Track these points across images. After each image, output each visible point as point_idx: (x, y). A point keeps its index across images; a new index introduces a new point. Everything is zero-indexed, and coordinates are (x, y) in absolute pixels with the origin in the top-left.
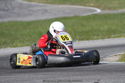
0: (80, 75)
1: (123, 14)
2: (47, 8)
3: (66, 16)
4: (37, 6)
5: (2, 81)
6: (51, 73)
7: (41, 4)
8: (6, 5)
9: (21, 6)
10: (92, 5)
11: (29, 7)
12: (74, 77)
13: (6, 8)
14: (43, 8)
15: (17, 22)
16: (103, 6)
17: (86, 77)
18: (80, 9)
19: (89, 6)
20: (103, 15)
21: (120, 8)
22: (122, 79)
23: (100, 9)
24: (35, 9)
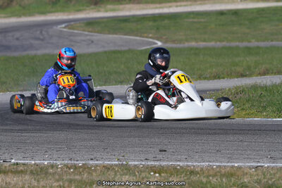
0: (139, 137)
1: (191, 49)
2: (93, 38)
3: (117, 48)
4: (81, 35)
5: (28, 141)
6: (97, 131)
7: (86, 33)
8: (41, 32)
9: (60, 35)
10: (151, 35)
11: (70, 36)
13: (41, 37)
14: (88, 37)
16: (164, 37)
17: (147, 140)
18: (136, 40)
19: (146, 37)
21: (187, 40)
22: (199, 146)
23: (161, 41)
24: (79, 38)
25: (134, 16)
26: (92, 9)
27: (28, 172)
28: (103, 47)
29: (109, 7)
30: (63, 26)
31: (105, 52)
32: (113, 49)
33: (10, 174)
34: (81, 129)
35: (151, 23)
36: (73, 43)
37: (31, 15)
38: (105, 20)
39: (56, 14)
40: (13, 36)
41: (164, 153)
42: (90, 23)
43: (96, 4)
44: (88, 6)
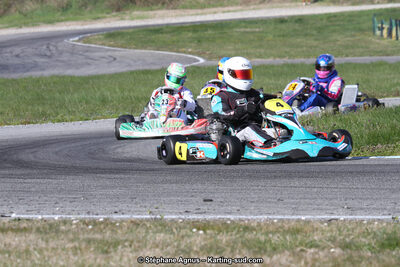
0: (177, 182)
2: (116, 54)
3: (147, 68)
4: (99, 50)
5: (33, 189)
6: (123, 176)
7: (107, 48)
8: (48, 48)
9: (73, 51)
10: (190, 50)
11: (87, 51)
12: (165, 186)
13: (48, 54)
14: (109, 53)
15: (64, 77)
16: (208, 53)
17: (187, 187)
19: (184, 52)
20: (209, 68)
22: (255, 193)
23: (204, 58)
24: (97, 55)
25: (168, 25)
26: (114, 16)
27: (34, 230)
28: (129, 65)
29: (136, 13)
30: (77, 38)
31: (132, 72)
32: (141, 68)
33: (10, 233)
34: (102, 173)
35: (190, 34)
36: (89, 61)
37: (35, 24)
38: (131, 30)
39: (68, 23)
40: (11, 52)
41: (209, 203)
42: (112, 35)
43: (118, 10)
44: (108, 13)
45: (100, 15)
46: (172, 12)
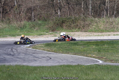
13: (12, 53)
14: (47, 55)
19: (91, 57)
43: (53, 30)
44: (47, 32)
45: (42, 33)
46: (84, 34)
